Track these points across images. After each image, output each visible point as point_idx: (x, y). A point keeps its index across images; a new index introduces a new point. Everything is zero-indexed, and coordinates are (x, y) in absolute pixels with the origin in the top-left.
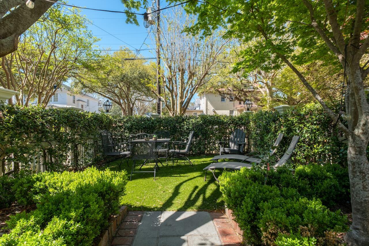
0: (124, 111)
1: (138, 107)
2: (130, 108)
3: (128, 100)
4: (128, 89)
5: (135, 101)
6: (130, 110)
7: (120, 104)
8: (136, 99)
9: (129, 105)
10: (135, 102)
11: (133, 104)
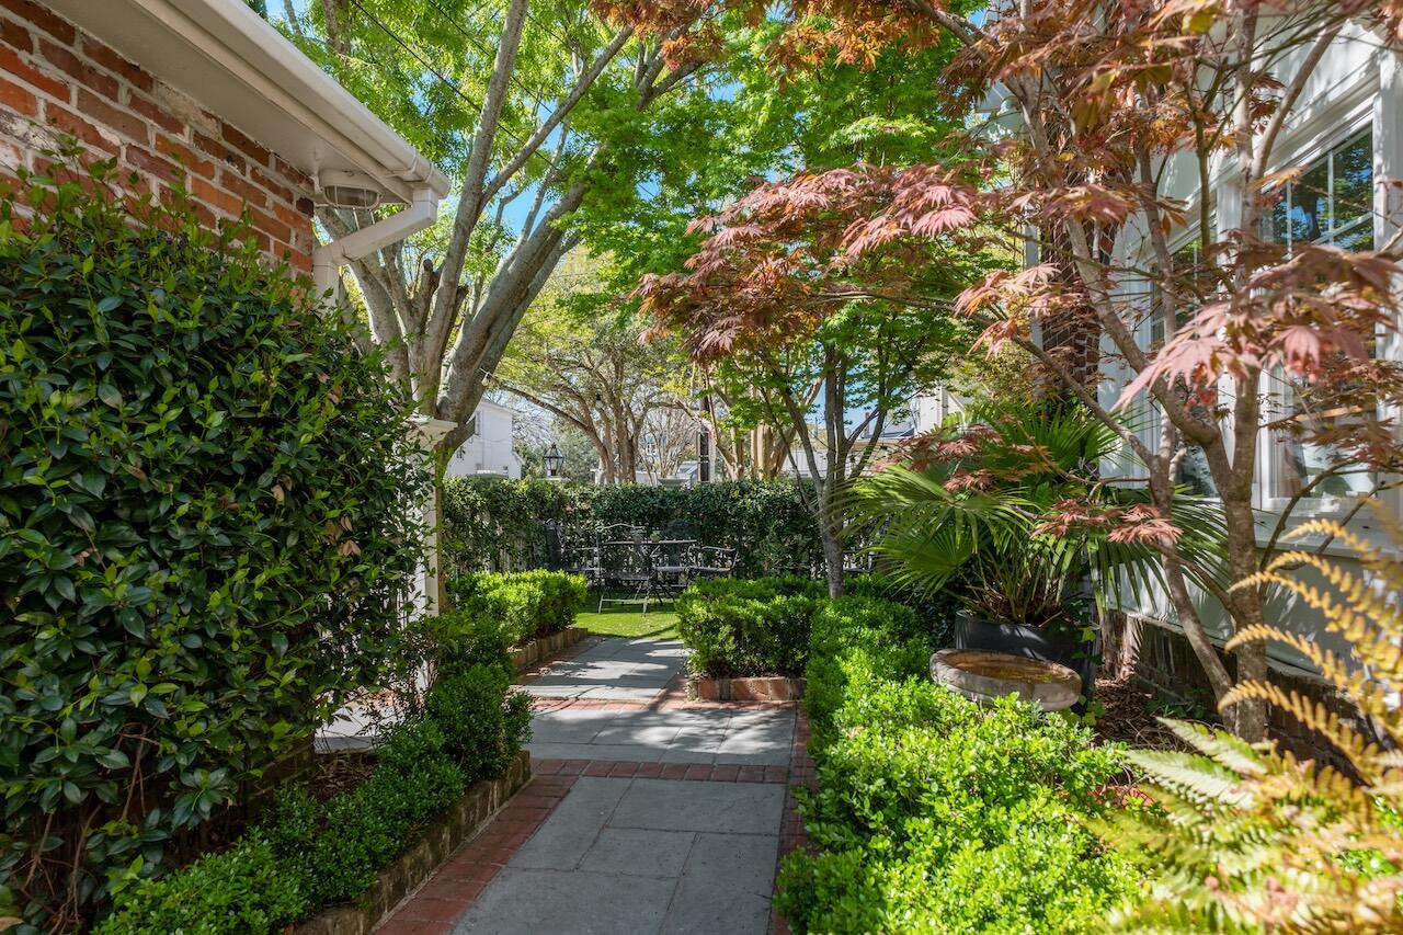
0: (605, 451)
1: (657, 434)
2: (625, 442)
3: (618, 410)
4: (617, 371)
5: (645, 410)
6: (626, 449)
7: (588, 428)
8: (649, 405)
9: (622, 431)
10: (643, 416)
11: (638, 427)
